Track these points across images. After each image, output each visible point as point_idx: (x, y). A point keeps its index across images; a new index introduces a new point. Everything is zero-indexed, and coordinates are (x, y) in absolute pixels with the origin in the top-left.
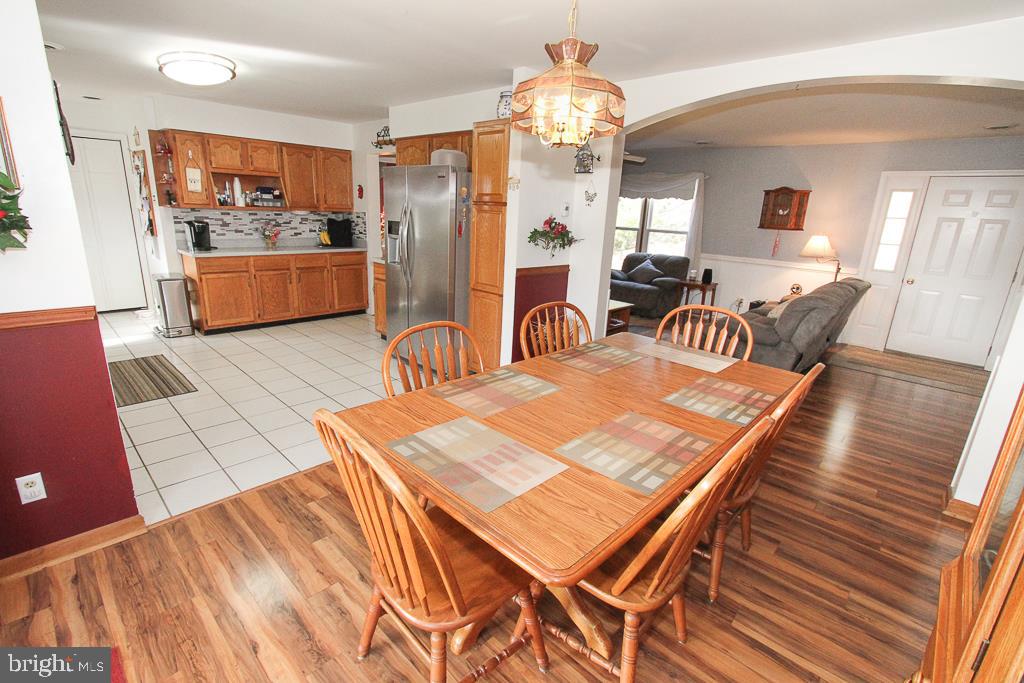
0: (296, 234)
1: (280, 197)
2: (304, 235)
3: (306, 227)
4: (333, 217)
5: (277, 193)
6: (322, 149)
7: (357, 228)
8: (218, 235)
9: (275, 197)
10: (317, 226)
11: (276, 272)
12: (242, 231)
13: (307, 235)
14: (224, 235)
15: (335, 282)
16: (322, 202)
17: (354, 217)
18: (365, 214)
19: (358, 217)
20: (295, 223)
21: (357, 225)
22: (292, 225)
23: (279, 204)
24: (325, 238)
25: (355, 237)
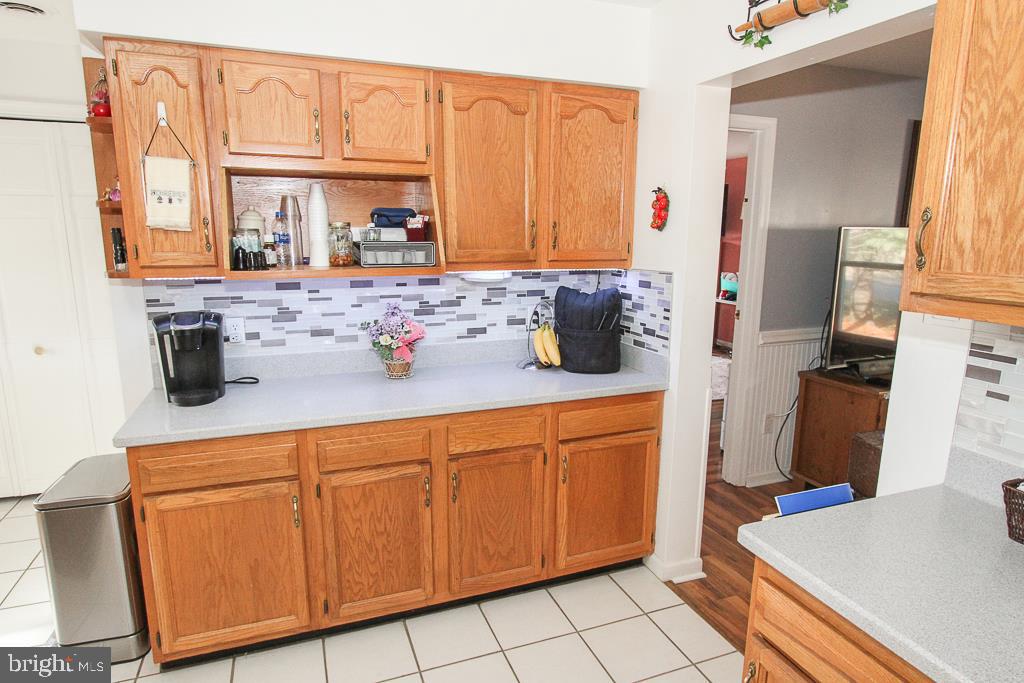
0: (473, 332)
1: (425, 234)
2: (492, 335)
3: (498, 314)
4: (571, 282)
5: (416, 223)
6: (559, 86)
7: (639, 317)
8: (265, 344)
9: (413, 235)
10: (527, 308)
11: (384, 475)
12: (329, 333)
13: (501, 333)
14: (282, 343)
15: (563, 489)
16: (544, 243)
17: (629, 284)
18: (669, 276)
19: (645, 285)
20: (472, 304)
21: (637, 307)
22: (465, 308)
23: (419, 257)
24: (547, 346)
25: (627, 340)
